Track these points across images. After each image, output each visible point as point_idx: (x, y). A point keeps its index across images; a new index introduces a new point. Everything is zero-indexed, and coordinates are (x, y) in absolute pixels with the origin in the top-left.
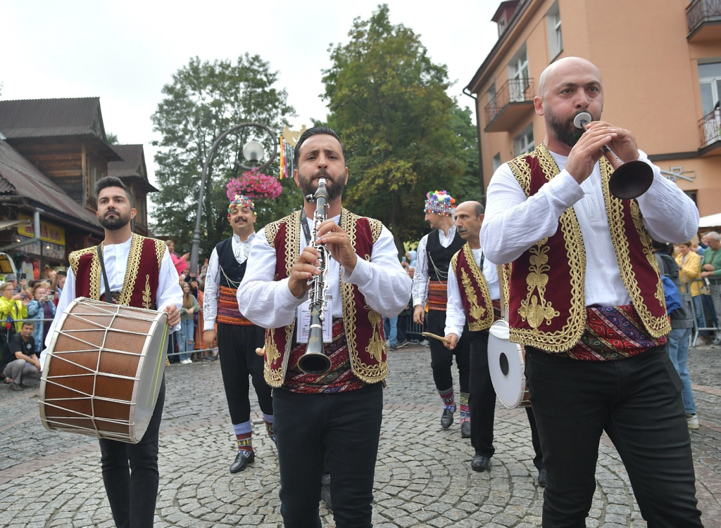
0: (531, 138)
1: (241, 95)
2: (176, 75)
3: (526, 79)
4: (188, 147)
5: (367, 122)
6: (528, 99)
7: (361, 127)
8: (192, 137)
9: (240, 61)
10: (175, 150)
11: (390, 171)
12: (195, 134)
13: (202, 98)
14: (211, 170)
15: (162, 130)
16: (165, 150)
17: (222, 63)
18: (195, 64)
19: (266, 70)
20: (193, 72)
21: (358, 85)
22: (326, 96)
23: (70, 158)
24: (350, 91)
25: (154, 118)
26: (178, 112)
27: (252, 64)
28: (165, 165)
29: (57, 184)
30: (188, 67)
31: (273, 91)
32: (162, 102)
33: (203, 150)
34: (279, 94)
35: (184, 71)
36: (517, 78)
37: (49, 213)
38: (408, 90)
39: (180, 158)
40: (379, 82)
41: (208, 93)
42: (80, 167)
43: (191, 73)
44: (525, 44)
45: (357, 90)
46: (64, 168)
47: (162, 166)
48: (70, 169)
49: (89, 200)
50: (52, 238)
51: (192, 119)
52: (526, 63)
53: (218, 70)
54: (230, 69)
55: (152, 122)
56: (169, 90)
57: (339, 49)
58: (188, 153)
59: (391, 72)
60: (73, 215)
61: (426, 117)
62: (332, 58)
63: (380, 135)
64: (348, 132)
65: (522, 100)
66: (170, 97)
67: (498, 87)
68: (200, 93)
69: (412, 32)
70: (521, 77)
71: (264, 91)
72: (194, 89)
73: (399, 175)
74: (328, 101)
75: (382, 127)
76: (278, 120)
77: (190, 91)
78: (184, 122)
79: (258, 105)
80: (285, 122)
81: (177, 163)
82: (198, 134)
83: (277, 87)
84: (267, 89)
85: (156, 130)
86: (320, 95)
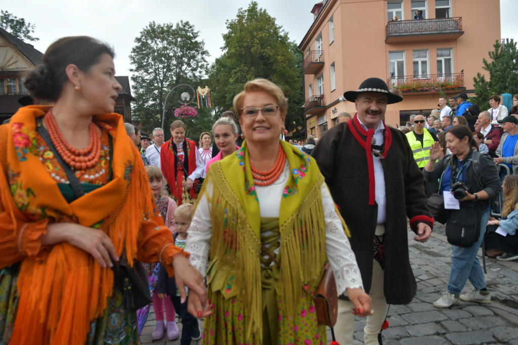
0: (323, 80)
2: (142, 32)
3: (320, 52)
4: (149, 72)
5: (244, 66)
6: (321, 61)
7: (242, 68)
8: (151, 67)
9: (178, 25)
10: (142, 74)
13: (158, 44)
14: (162, 84)
15: (135, 62)
16: (136, 74)
17: (168, 25)
18: (153, 26)
19: (192, 30)
20: (152, 30)
21: (240, 47)
22: (225, 48)
25: (131, 57)
26: (143, 52)
27: (184, 26)
28: (137, 82)
30: (149, 28)
31: (196, 42)
32: (135, 47)
34: (200, 43)
35: (146, 29)
38: (265, 50)
39: (145, 78)
40: (251, 46)
41: (160, 42)
43: (150, 30)
44: (321, 32)
47: (136, 83)
51: (151, 56)
52: (322, 42)
53: (165, 29)
54: (172, 29)
55: (130, 59)
56: (138, 40)
58: (149, 76)
61: (275, 64)
62: (228, 28)
63: (251, 73)
64: (235, 71)
65: (318, 61)
66: (139, 44)
67: (311, 50)
68: (156, 41)
71: (191, 41)
72: (152, 39)
74: (226, 51)
76: (199, 57)
77: (150, 41)
78: (147, 58)
79: (190, 49)
80: (203, 58)
81: (144, 81)
82: (155, 64)
83: (198, 39)
84: (193, 41)
85: (132, 63)
86: (221, 48)
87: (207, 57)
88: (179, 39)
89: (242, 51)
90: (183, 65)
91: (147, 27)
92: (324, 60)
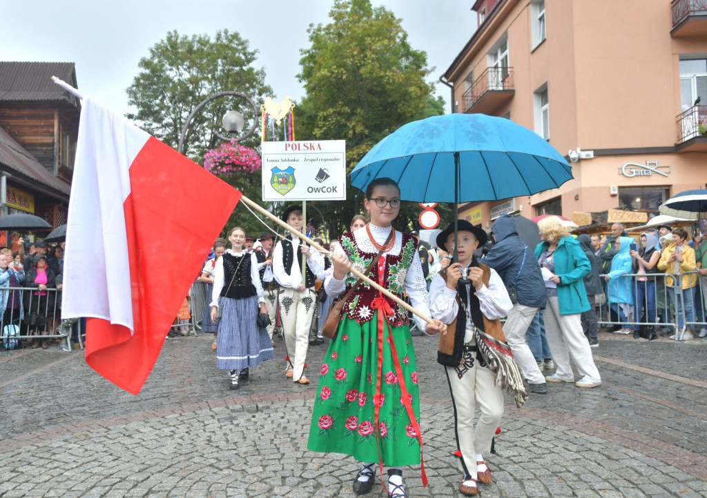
1: (218, 73)
2: (154, 49)
3: (505, 69)
4: (164, 122)
5: (343, 105)
6: (506, 88)
7: (338, 110)
8: (167, 114)
9: (219, 38)
10: (151, 124)
12: (171, 109)
13: (179, 74)
14: (186, 146)
15: (138, 104)
17: (200, 39)
18: (173, 39)
19: (244, 49)
20: (172, 47)
21: (337, 67)
22: (303, 77)
23: (42, 124)
24: (329, 72)
25: (130, 92)
26: (155, 87)
27: (231, 41)
29: (28, 150)
30: (166, 41)
31: (251, 69)
32: (139, 76)
33: (178, 126)
34: (257, 74)
35: (162, 45)
36: (496, 67)
37: (17, 178)
38: (387, 73)
39: (156, 133)
40: (359, 64)
41: (185, 69)
42: (52, 134)
43: (169, 47)
44: (506, 32)
45: (336, 71)
46: (35, 134)
48: (42, 135)
49: (61, 168)
50: (20, 204)
51: (169, 94)
52: (507, 52)
53: (196, 46)
54: (208, 45)
55: (128, 95)
56: (145, 64)
57: (319, 30)
58: (164, 129)
59: (370, 55)
60: (43, 182)
61: (403, 102)
62: (311, 38)
63: (357, 118)
64: (325, 113)
65: (501, 88)
66: (147, 71)
67: (476, 76)
68: (178, 69)
69: (392, 16)
70: (500, 65)
71: (242, 69)
72: (171, 65)
74: (304, 83)
75: (359, 110)
76: (255, 100)
77: (168, 66)
78: (160, 98)
79: (235, 83)
80: (261, 102)
82: (174, 109)
83: (255, 66)
84: (245, 68)
85: (131, 103)
86: (298, 76)
87: (269, 98)
91: (162, 41)
92: (513, 86)
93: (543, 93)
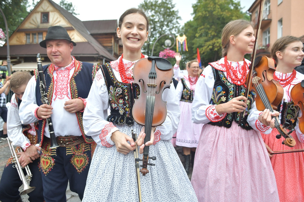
0: (269, 33)
1: (162, 12)
3: (269, 11)
5: (208, 25)
6: (269, 19)
7: (205, 26)
11: (215, 43)
14: (150, 39)
19: (171, 3)
21: (205, 11)
22: (193, 14)
23: (109, 40)
24: (202, 14)
29: (105, 48)
30: (144, 3)
31: (173, 11)
34: (176, 12)
38: (224, 13)
40: (213, 10)
41: (150, 12)
42: (112, 43)
46: (107, 43)
48: (109, 43)
49: (114, 53)
52: (270, 4)
53: (154, 3)
54: (158, 3)
59: (217, 6)
63: (212, 29)
65: (266, 19)
68: (148, 11)
70: (268, 9)
71: (170, 11)
73: (218, 45)
74: (194, 16)
75: (213, 27)
76: (175, 21)
79: (169, 16)
80: (177, 22)
83: (175, 9)
86: (191, 14)
87: (180, 20)
88: (162, 9)
89: (206, 14)
90: (163, 26)
92: (271, 17)
93: (281, 21)
